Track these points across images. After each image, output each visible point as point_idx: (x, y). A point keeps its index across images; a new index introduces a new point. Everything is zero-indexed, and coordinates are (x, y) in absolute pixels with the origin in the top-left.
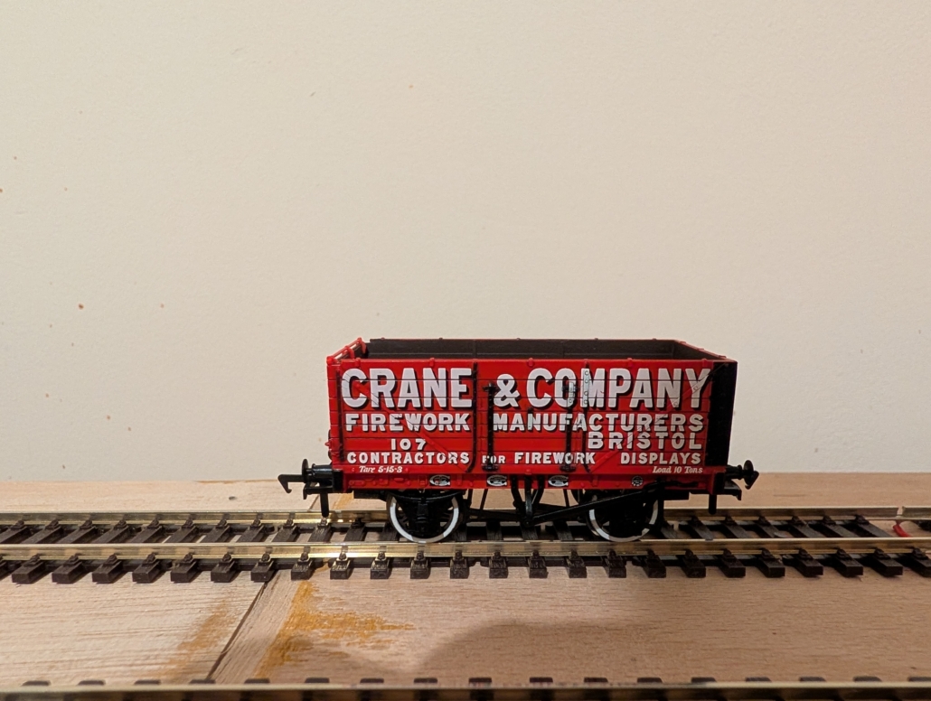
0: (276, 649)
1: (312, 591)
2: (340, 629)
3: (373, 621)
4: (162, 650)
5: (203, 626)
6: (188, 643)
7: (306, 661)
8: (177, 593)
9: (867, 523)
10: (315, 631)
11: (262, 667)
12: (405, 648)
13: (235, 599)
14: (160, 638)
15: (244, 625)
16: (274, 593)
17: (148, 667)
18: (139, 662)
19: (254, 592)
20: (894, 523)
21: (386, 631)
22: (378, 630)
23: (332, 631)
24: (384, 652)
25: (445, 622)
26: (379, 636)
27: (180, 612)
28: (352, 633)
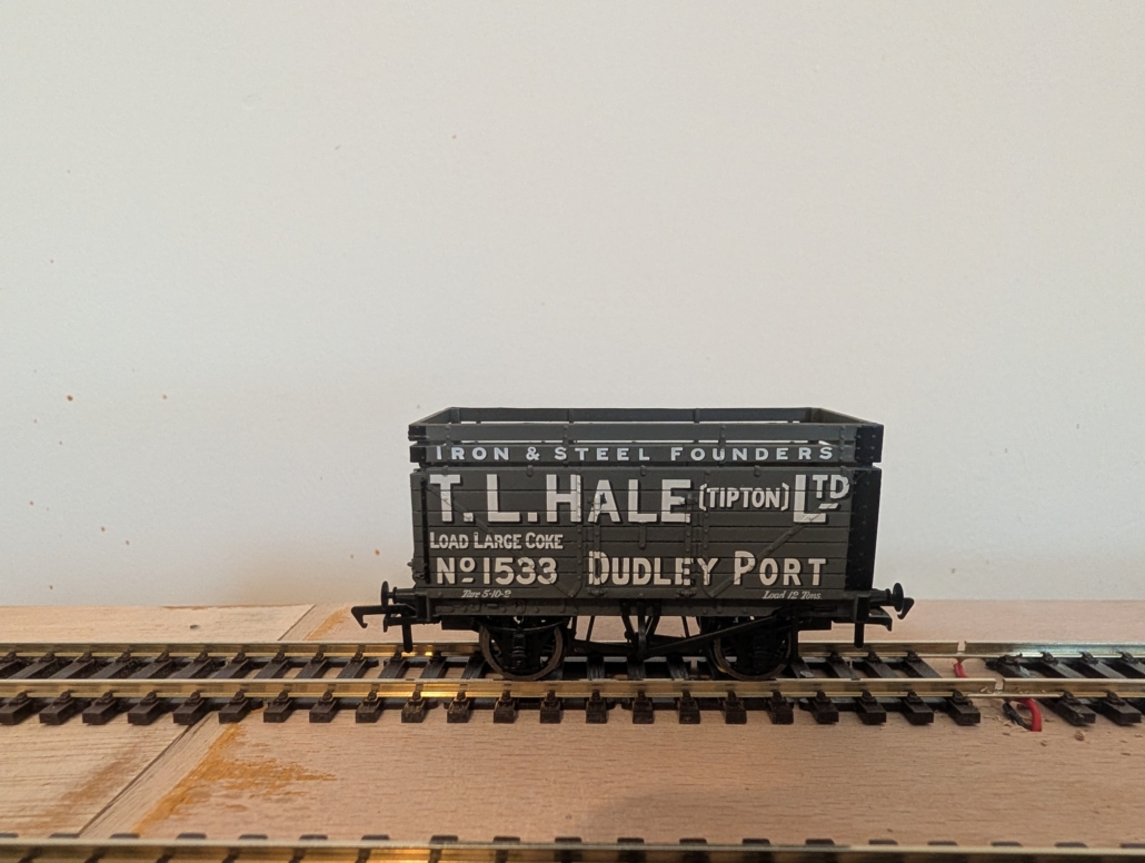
0: (167, 800)
1: (239, 734)
2: (251, 780)
3: (291, 770)
4: (43, 800)
5: (99, 774)
6: (75, 793)
7: (196, 814)
8: (86, 737)
9: (919, 661)
10: (221, 781)
11: (144, 821)
12: (313, 801)
13: (147, 744)
14: (47, 787)
15: (146, 773)
16: (195, 737)
17: (19, 820)
18: (11, 814)
19: (172, 736)
20: (956, 661)
21: (300, 782)
22: (293, 781)
23: (240, 781)
24: (288, 805)
25: (373, 772)
26: (288, 788)
27: (81, 758)
28: (262, 784)
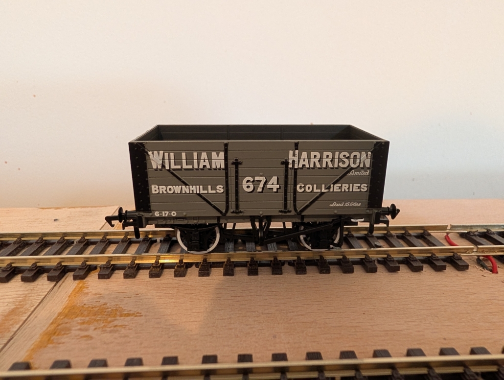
0: (46, 334)
2: (93, 317)
3: (116, 311)
5: (5, 316)
7: (64, 343)
10: (77, 319)
12: (131, 331)
13: (33, 295)
15: (32, 315)
16: (60, 290)
19: (47, 289)
21: (122, 318)
22: (118, 318)
23: (87, 319)
28: (100, 320)
